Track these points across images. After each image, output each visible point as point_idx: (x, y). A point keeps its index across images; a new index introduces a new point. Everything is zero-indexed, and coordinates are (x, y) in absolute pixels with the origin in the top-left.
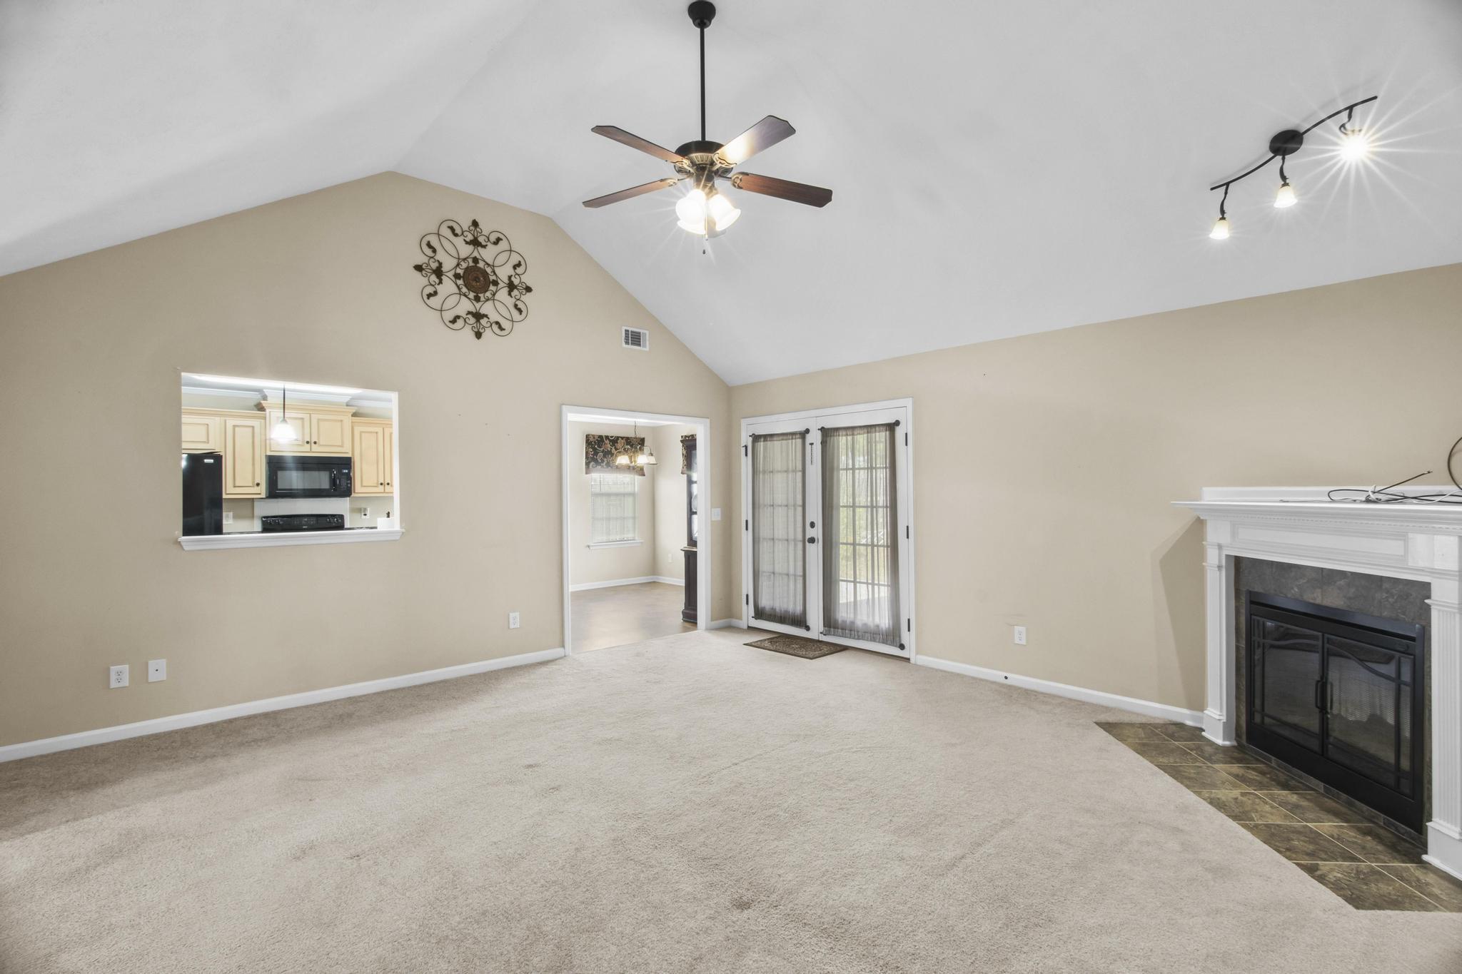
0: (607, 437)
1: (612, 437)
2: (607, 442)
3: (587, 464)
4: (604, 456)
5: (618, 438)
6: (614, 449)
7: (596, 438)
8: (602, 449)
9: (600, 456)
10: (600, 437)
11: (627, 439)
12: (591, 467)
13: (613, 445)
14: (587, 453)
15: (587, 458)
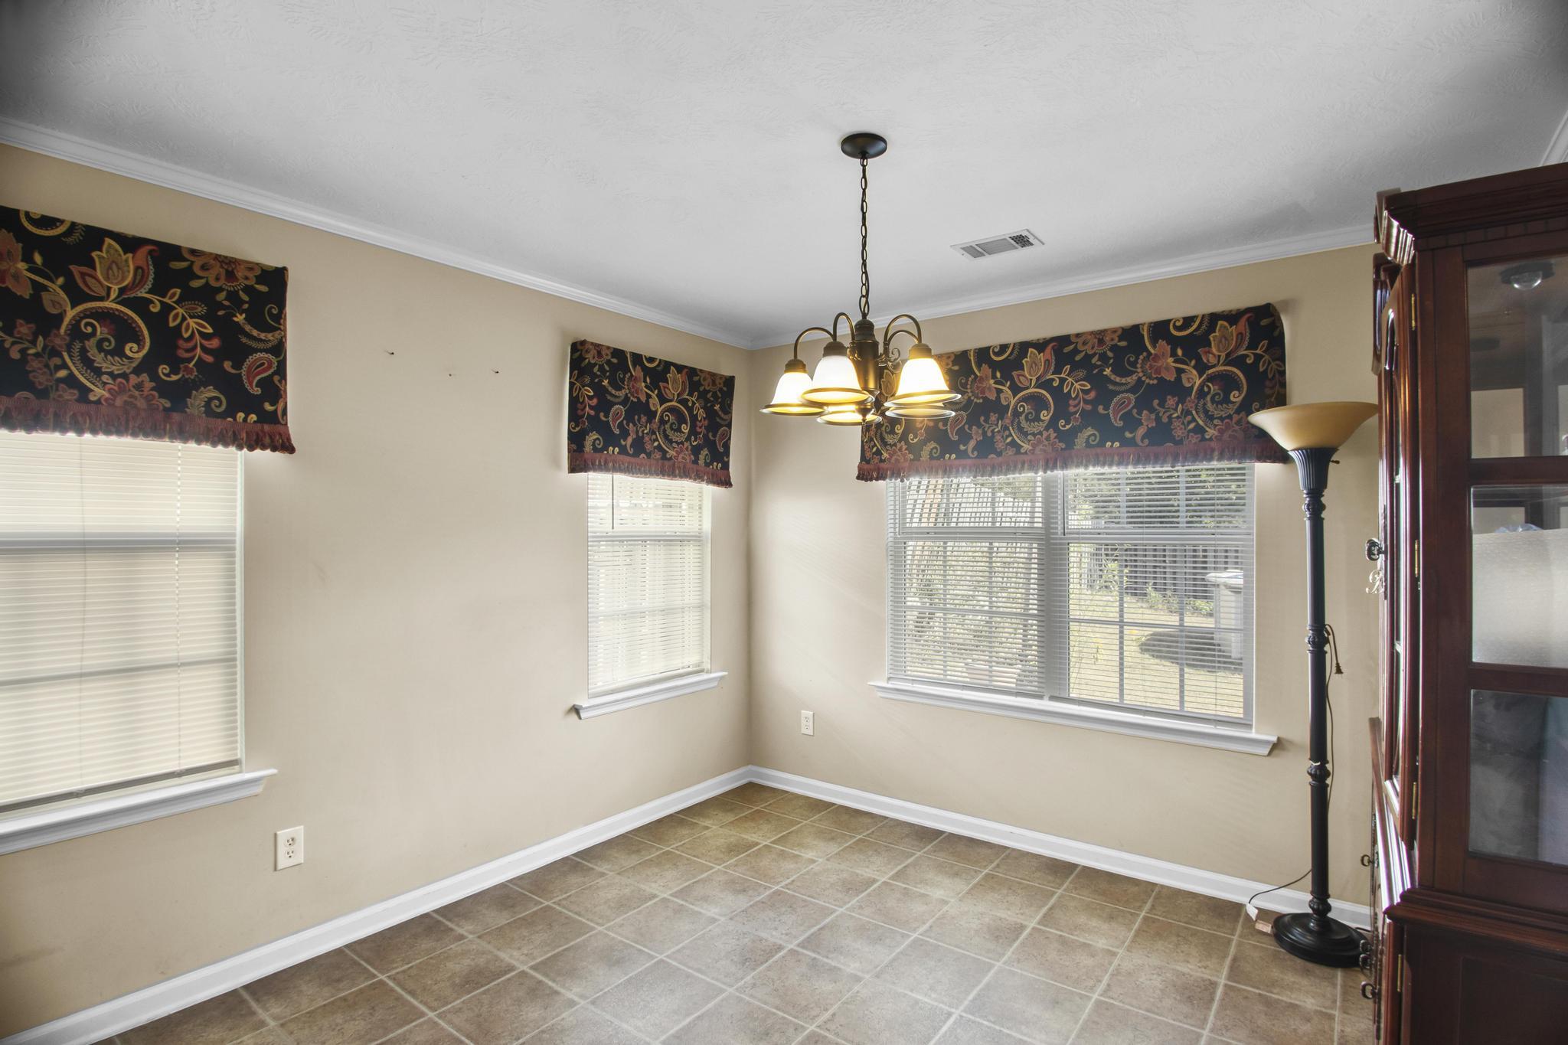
0: (637, 358)
1: (651, 360)
2: (637, 372)
3: (576, 440)
4: (629, 417)
5: (667, 365)
6: (654, 400)
7: (607, 356)
8: (622, 394)
9: (617, 415)
10: (618, 353)
11: (692, 372)
12: (588, 447)
13: (653, 386)
14: (574, 402)
15: (574, 417)
